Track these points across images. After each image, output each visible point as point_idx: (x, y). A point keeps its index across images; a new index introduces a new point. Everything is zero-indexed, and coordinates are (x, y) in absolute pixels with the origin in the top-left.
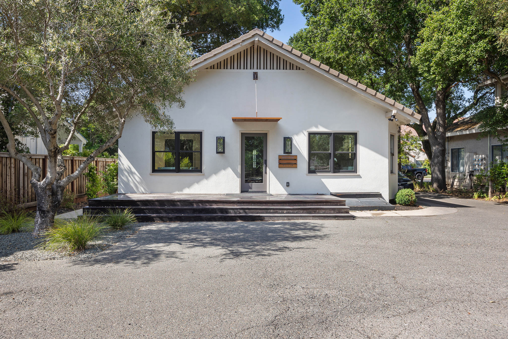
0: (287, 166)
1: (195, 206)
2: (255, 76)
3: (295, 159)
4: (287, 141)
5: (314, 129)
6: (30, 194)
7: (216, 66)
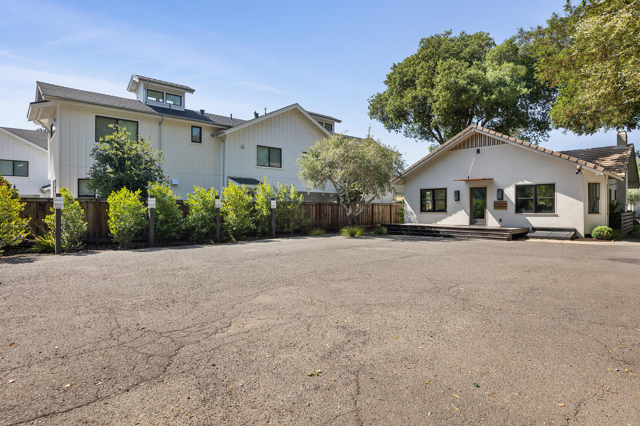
0: (500, 208)
1: (426, 229)
2: (478, 151)
3: (506, 203)
4: (501, 192)
5: (520, 183)
6: (365, 221)
7: (454, 149)
